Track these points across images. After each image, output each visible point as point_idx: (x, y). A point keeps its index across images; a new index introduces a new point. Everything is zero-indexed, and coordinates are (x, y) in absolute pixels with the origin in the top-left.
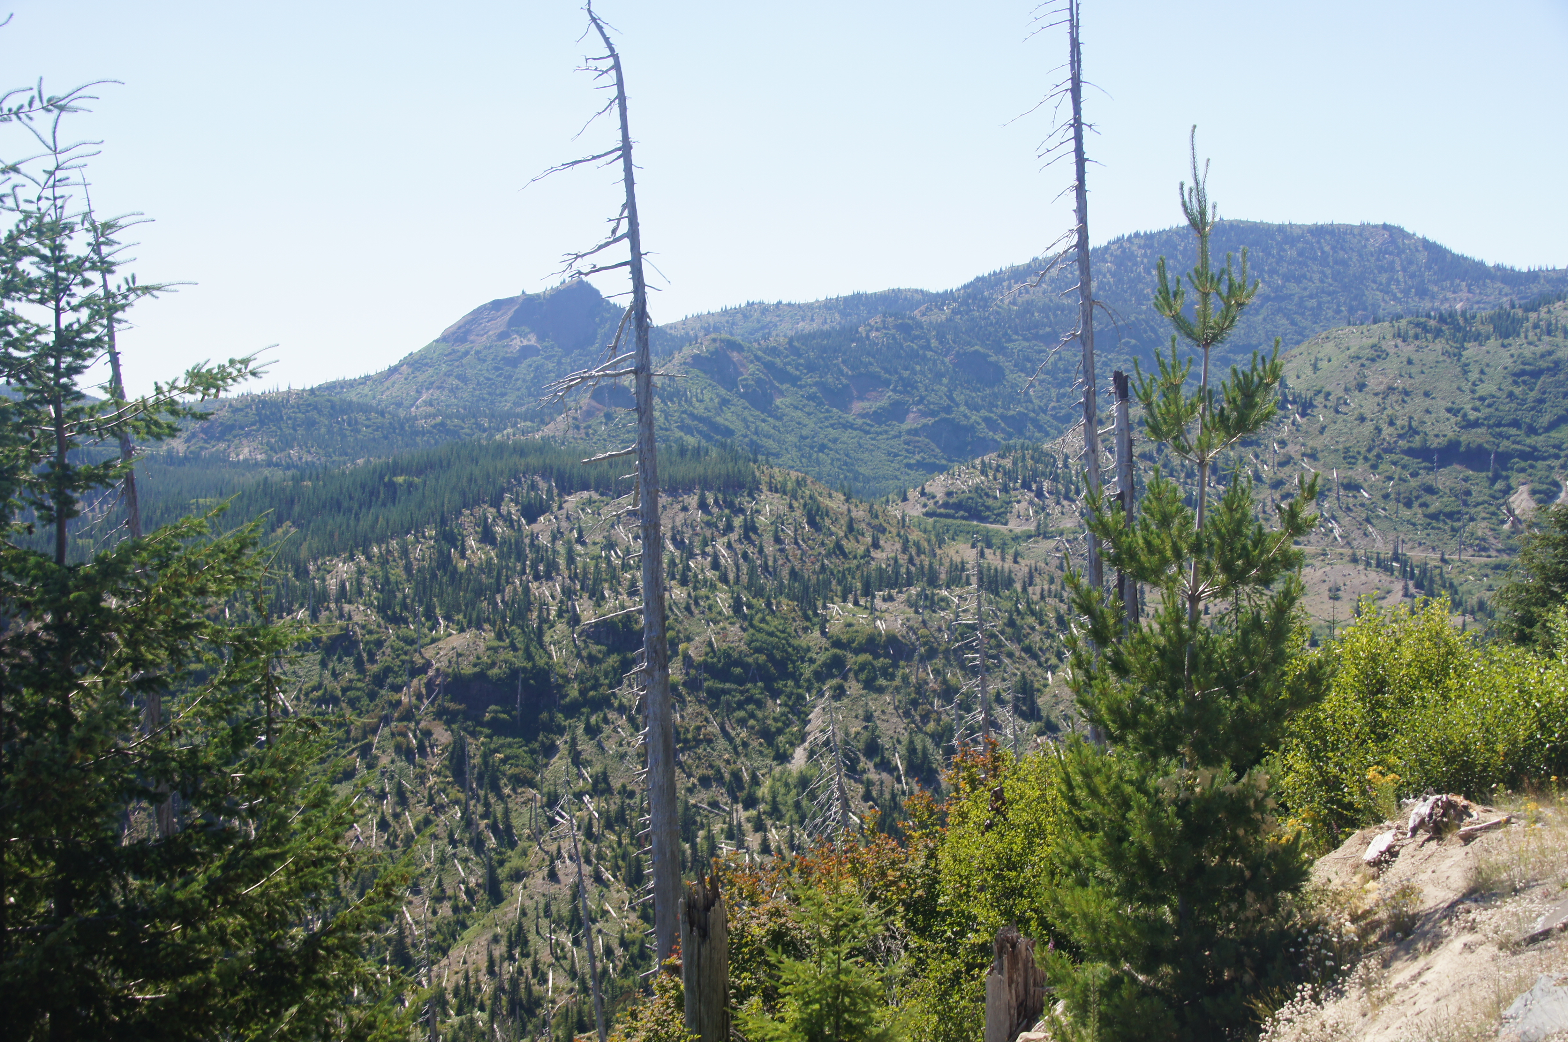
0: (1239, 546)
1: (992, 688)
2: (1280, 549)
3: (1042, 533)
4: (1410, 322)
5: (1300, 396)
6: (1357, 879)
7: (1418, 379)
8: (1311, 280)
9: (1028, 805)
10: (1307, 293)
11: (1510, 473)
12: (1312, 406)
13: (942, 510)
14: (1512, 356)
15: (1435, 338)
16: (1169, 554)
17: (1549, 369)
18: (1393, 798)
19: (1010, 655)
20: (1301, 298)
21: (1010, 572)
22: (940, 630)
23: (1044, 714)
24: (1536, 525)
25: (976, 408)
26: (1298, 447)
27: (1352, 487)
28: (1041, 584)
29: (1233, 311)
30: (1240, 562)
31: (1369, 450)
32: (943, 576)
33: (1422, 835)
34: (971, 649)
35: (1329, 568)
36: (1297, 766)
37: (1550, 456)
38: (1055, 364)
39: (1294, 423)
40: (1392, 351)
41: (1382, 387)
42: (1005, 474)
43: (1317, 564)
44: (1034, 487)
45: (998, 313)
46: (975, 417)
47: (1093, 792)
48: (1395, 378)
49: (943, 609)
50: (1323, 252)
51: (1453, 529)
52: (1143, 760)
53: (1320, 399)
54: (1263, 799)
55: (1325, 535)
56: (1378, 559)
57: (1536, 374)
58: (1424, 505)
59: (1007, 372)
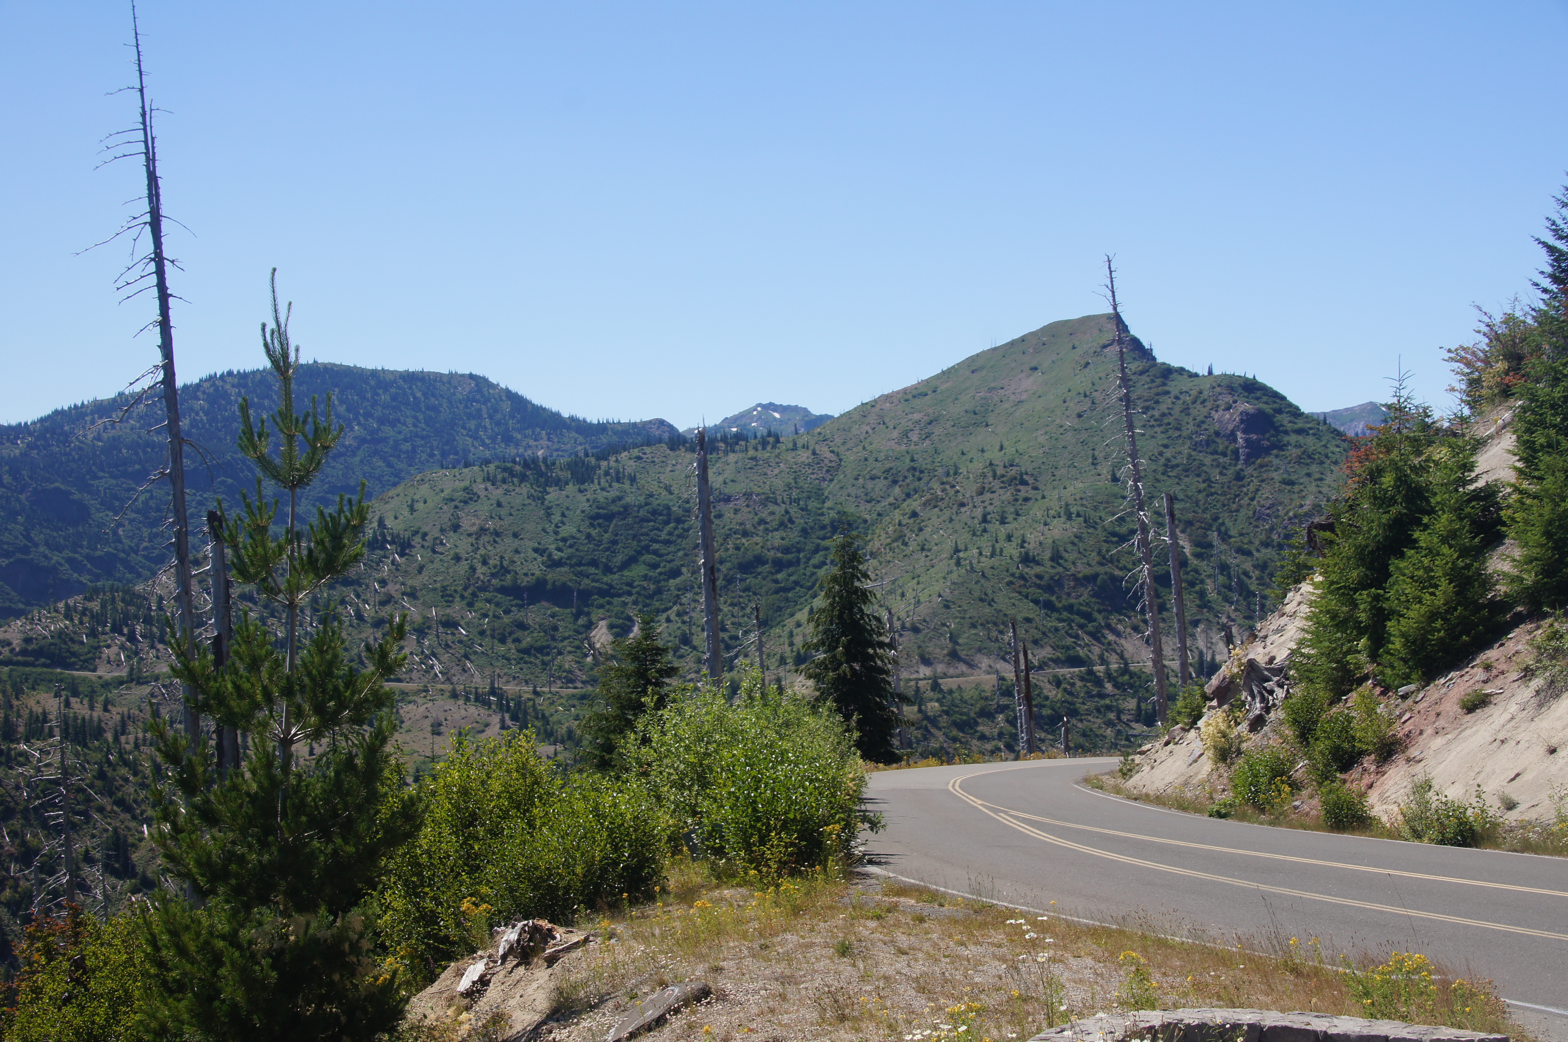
0: (330, 687)
1: (78, 847)
2: (371, 689)
3: (136, 678)
4: (498, 467)
5: (398, 536)
6: (450, 1012)
7: (508, 521)
8: (404, 424)
9: (114, 971)
10: (401, 437)
11: (591, 609)
12: (410, 546)
13: (20, 658)
14: (588, 500)
15: (521, 482)
16: (259, 697)
17: (619, 513)
18: (485, 928)
19: (101, 810)
20: (396, 441)
21: (100, 721)
22: (17, 787)
23: (139, 870)
24: (613, 657)
25: (59, 549)
26: (398, 586)
27: (450, 624)
28: (135, 733)
29: (320, 453)
30: (332, 703)
31: (465, 589)
32: (21, 729)
33: (512, 962)
34: (54, 806)
35: (431, 704)
36: (395, 904)
37: (624, 593)
38: (145, 503)
39: (393, 562)
40: (482, 494)
41: (475, 529)
42: (92, 617)
43: (420, 701)
44: (126, 631)
45: (80, 448)
46: (56, 558)
47: (182, 951)
48: (486, 520)
49: (22, 765)
50: (415, 398)
51: (544, 663)
52: (235, 912)
53: (417, 539)
54: (358, 941)
55: (426, 672)
56: (476, 693)
57: (609, 517)
58: (517, 640)
59: (93, 511)
